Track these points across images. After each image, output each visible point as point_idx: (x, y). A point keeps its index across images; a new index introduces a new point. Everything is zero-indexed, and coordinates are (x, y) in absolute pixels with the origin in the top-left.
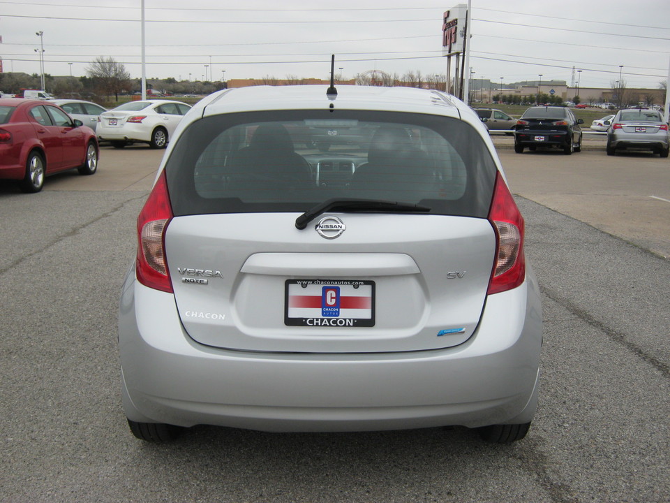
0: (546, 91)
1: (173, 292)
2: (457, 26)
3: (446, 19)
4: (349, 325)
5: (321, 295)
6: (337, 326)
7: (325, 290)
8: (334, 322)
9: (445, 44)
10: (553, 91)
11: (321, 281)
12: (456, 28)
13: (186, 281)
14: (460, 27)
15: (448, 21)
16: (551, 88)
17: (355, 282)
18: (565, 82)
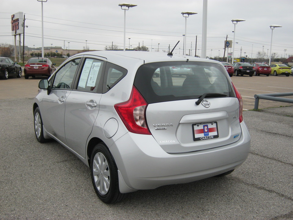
0: (54, 51)
1: (151, 134)
2: (19, 22)
3: (12, 18)
4: (212, 138)
5: (203, 128)
6: (209, 139)
7: (204, 126)
8: (208, 138)
9: (13, 30)
10: (57, 51)
11: (203, 123)
12: (18, 23)
13: (157, 129)
14: (21, 22)
15: (14, 19)
16: (56, 50)
17: (212, 123)
18: (61, 47)
